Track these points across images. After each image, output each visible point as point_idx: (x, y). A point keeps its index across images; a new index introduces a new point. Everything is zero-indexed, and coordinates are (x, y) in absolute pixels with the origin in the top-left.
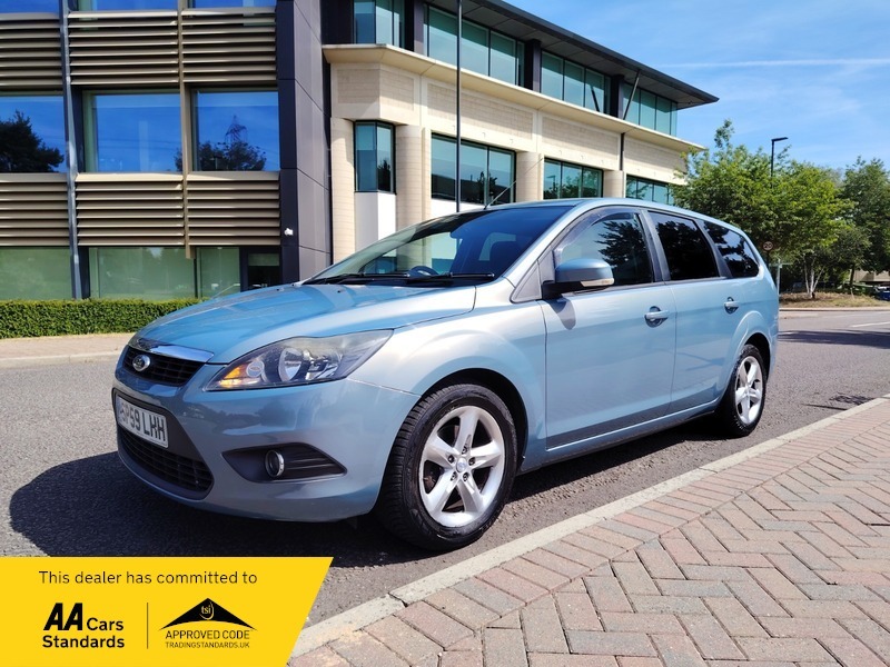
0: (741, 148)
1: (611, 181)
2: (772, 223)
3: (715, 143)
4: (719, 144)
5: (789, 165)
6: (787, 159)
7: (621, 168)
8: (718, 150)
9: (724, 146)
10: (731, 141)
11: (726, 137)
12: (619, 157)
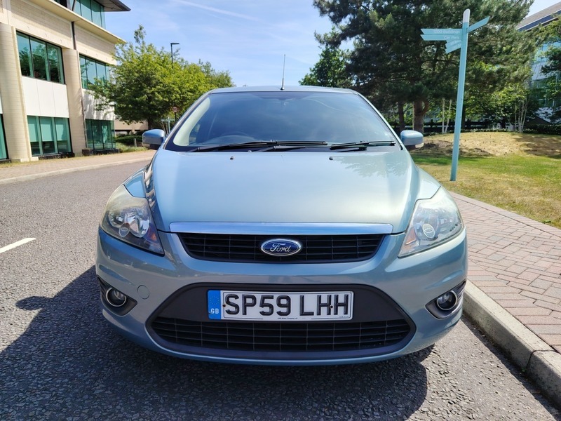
0: (151, 45)
1: (69, 57)
2: (178, 96)
3: (135, 40)
4: (138, 41)
5: (180, 60)
6: (178, 56)
7: (75, 48)
8: (137, 44)
9: (141, 42)
10: (145, 40)
11: (142, 37)
12: (72, 39)
